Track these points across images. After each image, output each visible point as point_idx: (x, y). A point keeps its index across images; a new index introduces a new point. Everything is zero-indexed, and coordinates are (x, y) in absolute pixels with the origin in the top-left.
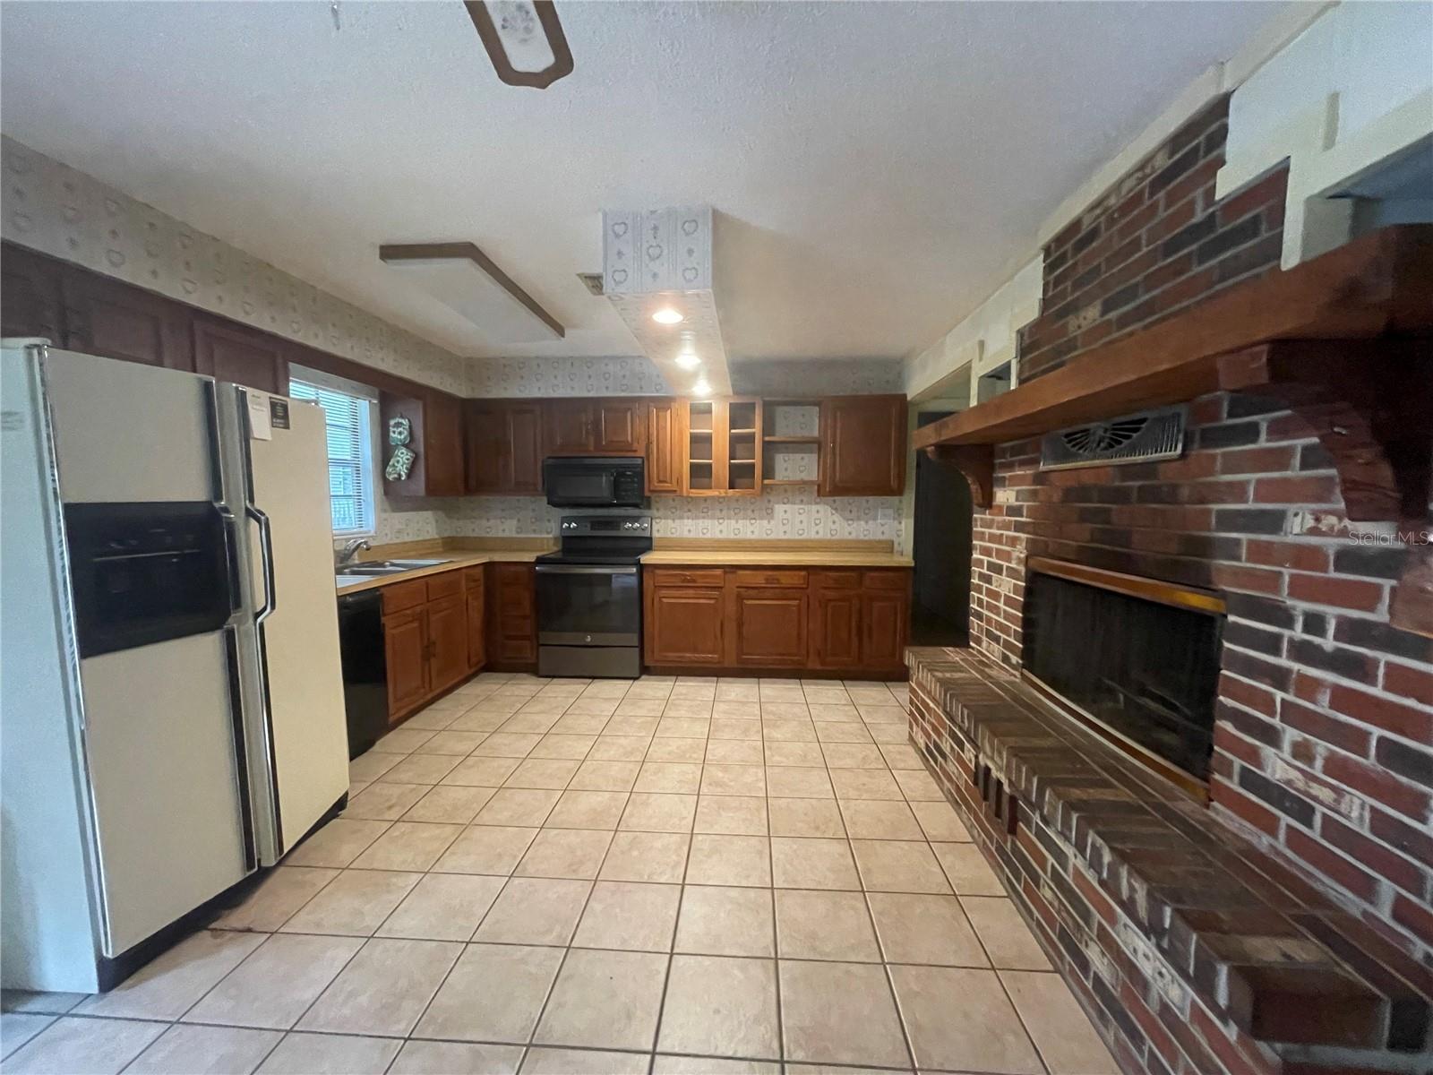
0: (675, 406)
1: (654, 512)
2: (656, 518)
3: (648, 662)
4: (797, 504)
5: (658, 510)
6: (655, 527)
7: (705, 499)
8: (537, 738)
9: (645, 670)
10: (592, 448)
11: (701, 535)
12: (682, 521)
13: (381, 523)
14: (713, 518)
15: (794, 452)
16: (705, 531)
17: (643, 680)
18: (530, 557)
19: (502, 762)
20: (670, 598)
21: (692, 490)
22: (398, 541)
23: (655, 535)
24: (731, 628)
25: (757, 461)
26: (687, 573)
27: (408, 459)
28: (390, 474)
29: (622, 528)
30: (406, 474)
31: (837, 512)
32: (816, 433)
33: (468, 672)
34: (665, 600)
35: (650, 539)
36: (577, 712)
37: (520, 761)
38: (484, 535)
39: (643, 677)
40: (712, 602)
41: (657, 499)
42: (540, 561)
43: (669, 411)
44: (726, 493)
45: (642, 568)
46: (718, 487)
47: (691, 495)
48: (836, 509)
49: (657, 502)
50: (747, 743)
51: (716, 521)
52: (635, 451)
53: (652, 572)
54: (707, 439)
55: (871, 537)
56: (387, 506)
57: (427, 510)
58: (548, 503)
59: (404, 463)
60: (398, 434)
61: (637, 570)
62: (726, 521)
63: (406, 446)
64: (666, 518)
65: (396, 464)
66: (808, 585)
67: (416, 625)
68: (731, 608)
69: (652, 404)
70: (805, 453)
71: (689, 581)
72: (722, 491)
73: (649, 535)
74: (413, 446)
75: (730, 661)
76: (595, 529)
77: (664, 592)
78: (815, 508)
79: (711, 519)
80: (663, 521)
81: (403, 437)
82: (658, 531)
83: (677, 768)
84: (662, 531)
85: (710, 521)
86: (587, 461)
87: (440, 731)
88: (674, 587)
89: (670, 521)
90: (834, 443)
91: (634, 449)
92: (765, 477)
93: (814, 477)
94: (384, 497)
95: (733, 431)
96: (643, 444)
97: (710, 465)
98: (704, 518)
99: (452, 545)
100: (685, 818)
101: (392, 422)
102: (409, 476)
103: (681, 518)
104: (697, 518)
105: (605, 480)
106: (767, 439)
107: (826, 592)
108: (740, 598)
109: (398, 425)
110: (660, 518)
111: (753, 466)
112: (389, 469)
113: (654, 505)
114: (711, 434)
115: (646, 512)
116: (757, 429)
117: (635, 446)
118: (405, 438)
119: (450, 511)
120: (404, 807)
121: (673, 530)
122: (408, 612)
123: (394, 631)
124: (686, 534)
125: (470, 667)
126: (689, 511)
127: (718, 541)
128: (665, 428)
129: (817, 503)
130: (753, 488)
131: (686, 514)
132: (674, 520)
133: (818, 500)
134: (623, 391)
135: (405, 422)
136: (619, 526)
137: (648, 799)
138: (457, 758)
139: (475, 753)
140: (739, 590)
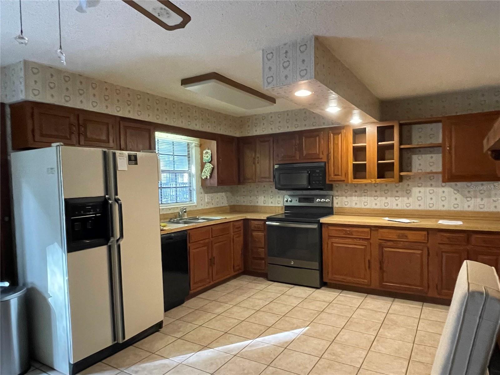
0: (344, 131)
1: (334, 193)
2: (336, 196)
3: (325, 280)
4: (429, 187)
5: (337, 191)
6: (335, 201)
7: (366, 185)
8: (253, 312)
9: (323, 284)
10: (298, 158)
11: (363, 207)
12: (351, 197)
13: (199, 199)
14: (371, 196)
15: (426, 153)
16: (366, 204)
17: (322, 289)
18: (264, 217)
19: (232, 320)
20: (339, 243)
21: (355, 180)
22: (208, 207)
23: (335, 205)
24: (375, 265)
25: (396, 160)
26: (348, 229)
27: (210, 169)
28: (203, 176)
29: (315, 202)
30: (209, 176)
31: (458, 192)
32: (440, 141)
33: (234, 274)
34: (335, 245)
35: (332, 208)
36: (278, 302)
37: (241, 321)
38: (249, 204)
39: (323, 288)
40: (363, 247)
41: (337, 185)
42: (269, 219)
43: (340, 135)
44: (375, 181)
45: (321, 225)
46: (370, 178)
47: (354, 183)
48: (458, 191)
49: (336, 187)
50: (365, 335)
51: (373, 198)
52: (321, 158)
53: (327, 227)
54: (363, 149)
55: (486, 210)
56: (202, 191)
57: (222, 192)
58: (276, 188)
59: (208, 171)
60: (207, 157)
61: (318, 226)
62: (379, 198)
63: (210, 162)
64: (342, 196)
65: (205, 171)
66: (428, 240)
67: (205, 248)
68: (376, 252)
69: (330, 132)
70: (434, 154)
71: (349, 234)
72: (373, 180)
73: (331, 206)
74: (212, 162)
75: (375, 285)
76: (301, 202)
77: (334, 240)
78: (441, 190)
79: (370, 196)
80: (340, 198)
81: (208, 158)
82: (337, 203)
83: (315, 341)
84: (339, 203)
85: (369, 198)
86: (295, 166)
87: (213, 301)
88: (339, 237)
89: (344, 198)
90: (450, 147)
91: (320, 158)
92: (401, 170)
93: (440, 169)
94: (201, 187)
95: (380, 143)
96: (325, 154)
97: (365, 164)
98: (365, 196)
99: (233, 209)
100: (307, 368)
101: (204, 152)
102: (211, 177)
103: (351, 196)
104: (361, 196)
105: (305, 175)
106: (402, 147)
107: (441, 246)
108: (381, 247)
109: (207, 153)
110: (339, 196)
111: (393, 163)
112: (203, 174)
113: (335, 189)
114: (366, 146)
115: (330, 193)
116: (396, 141)
117: (321, 156)
118: (209, 159)
119: (233, 193)
120: (184, 333)
121: (346, 203)
122: (202, 242)
123: (194, 251)
124: (354, 206)
125: (234, 271)
126: (356, 192)
127: (374, 210)
128: (338, 144)
129: (443, 186)
130: (393, 178)
131: (354, 194)
132: (346, 197)
133: (444, 184)
134: (314, 126)
135: (209, 151)
136: (313, 201)
137: (293, 353)
138: (215, 314)
139: (223, 314)
140: (380, 241)
